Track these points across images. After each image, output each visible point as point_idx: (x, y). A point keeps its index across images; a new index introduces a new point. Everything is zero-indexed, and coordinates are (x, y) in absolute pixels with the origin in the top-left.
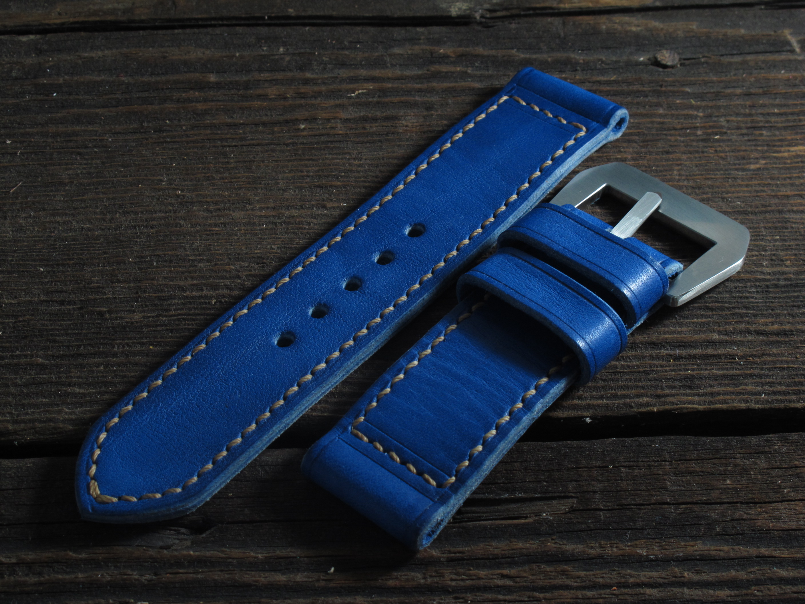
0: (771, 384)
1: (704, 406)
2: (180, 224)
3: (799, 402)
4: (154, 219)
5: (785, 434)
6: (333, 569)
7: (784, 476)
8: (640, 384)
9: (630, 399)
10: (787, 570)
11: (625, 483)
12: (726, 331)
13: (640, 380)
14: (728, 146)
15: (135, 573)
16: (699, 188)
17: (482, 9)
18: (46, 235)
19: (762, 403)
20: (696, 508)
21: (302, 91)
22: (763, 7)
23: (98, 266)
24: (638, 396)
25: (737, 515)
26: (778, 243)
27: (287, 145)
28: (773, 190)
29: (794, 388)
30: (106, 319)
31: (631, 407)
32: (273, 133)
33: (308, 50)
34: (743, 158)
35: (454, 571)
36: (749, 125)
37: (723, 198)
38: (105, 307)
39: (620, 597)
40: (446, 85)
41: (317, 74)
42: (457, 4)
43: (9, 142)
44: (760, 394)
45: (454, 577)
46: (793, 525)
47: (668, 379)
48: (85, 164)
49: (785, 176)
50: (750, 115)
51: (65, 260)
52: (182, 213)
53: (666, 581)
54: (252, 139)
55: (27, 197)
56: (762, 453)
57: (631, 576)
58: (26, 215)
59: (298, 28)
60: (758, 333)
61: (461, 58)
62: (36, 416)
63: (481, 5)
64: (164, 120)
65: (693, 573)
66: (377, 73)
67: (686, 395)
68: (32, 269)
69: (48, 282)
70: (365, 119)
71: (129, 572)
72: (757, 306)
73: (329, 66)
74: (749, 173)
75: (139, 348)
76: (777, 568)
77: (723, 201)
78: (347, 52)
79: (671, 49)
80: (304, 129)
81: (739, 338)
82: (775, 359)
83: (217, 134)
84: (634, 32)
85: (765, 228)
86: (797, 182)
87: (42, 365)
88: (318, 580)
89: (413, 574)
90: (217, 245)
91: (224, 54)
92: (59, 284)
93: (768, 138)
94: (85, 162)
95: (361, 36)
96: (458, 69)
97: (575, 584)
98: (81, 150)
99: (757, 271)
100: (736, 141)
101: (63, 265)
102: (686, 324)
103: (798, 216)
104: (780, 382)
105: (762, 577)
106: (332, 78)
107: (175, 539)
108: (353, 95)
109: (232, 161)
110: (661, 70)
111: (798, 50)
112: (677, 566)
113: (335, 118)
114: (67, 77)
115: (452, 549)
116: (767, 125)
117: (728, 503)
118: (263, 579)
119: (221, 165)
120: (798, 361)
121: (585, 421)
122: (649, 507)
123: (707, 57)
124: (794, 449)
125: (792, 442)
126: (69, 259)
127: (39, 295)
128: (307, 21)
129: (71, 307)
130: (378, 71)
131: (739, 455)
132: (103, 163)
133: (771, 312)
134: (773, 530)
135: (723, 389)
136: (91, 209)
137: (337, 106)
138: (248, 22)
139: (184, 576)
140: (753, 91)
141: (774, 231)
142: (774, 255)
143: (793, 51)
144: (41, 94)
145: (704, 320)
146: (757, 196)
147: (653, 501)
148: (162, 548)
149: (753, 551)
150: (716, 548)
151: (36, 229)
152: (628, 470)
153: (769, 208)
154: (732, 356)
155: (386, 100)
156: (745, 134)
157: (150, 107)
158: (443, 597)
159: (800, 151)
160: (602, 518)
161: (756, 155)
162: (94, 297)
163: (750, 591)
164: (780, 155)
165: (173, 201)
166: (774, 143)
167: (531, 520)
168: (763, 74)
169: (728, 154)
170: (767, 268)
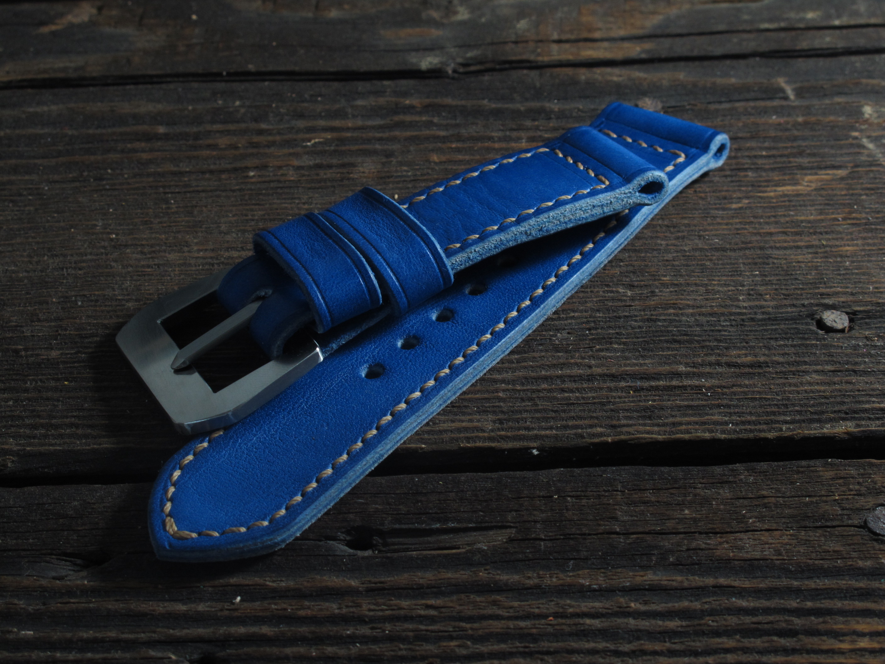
0: (740, 414)
1: (664, 437)
2: (111, 266)
3: (770, 431)
4: (84, 261)
5: (752, 464)
6: (239, 598)
7: (750, 506)
8: (594, 415)
9: (582, 429)
10: (748, 601)
11: (570, 513)
12: (694, 363)
13: (595, 411)
15: (21, 602)
16: (674, 227)
17: (455, 63)
19: (729, 433)
20: (648, 538)
21: (255, 140)
22: (757, 58)
23: (19, 306)
24: (591, 426)
25: (694, 545)
26: (757, 279)
27: (234, 191)
28: (755, 228)
29: (765, 418)
30: (22, 357)
31: (583, 437)
32: (220, 180)
33: (265, 103)
34: (725, 198)
35: (373, 601)
36: (734, 167)
37: (700, 236)
38: (21, 345)
39: (557, 627)
40: (408, 134)
41: (273, 125)
42: (428, 59)
44: (727, 423)
45: (373, 607)
46: (757, 555)
47: (626, 410)
48: (18, 211)
49: (769, 214)
52: (115, 255)
53: (610, 611)
54: (197, 186)
56: (727, 482)
57: (570, 606)
59: (256, 83)
60: (729, 365)
61: (427, 108)
63: (454, 59)
64: (106, 169)
65: (640, 603)
66: (337, 123)
67: (645, 425)
70: (319, 166)
71: (16, 601)
72: (730, 339)
73: (286, 117)
74: (730, 212)
75: (53, 384)
76: (736, 598)
77: (700, 239)
78: (306, 105)
79: (654, 97)
80: (254, 176)
81: (707, 369)
82: (746, 389)
83: (160, 181)
84: (615, 82)
85: (744, 264)
86: (782, 220)
88: (221, 610)
89: (327, 604)
90: (148, 285)
91: (176, 108)
93: (753, 179)
94: (18, 208)
95: (323, 90)
96: (424, 119)
97: (507, 614)
98: (15, 198)
99: (732, 305)
100: (718, 182)
102: (650, 357)
103: (781, 252)
104: (751, 413)
105: (718, 607)
106: (288, 128)
107: (70, 570)
108: (309, 144)
109: (174, 206)
111: (792, 97)
112: (623, 596)
113: (287, 165)
114: (8, 131)
115: (373, 580)
116: (753, 167)
117: (685, 533)
118: (161, 609)
119: (160, 210)
120: (771, 392)
121: (532, 453)
122: (595, 537)
123: (693, 105)
124: (762, 480)
125: (760, 472)
128: (267, 77)
131: (700, 485)
132: (36, 210)
133: (745, 344)
134: (734, 560)
135: (686, 419)
136: (18, 253)
137: (290, 154)
138: (205, 79)
139: (74, 606)
140: (740, 135)
141: (753, 266)
142: (752, 290)
143: (786, 98)
145: (670, 353)
146: (738, 234)
147: (600, 531)
148: (54, 578)
149: (710, 581)
150: (668, 578)
152: (574, 500)
153: (750, 245)
154: (699, 388)
155: (343, 148)
157: (92, 158)
158: (358, 627)
159: (788, 191)
160: (542, 547)
161: (739, 195)
162: (11, 335)
163: (703, 622)
164: (765, 195)
165: (106, 244)
166: (759, 184)
167: (464, 550)
168: (752, 119)
169: (708, 194)
170: (743, 302)
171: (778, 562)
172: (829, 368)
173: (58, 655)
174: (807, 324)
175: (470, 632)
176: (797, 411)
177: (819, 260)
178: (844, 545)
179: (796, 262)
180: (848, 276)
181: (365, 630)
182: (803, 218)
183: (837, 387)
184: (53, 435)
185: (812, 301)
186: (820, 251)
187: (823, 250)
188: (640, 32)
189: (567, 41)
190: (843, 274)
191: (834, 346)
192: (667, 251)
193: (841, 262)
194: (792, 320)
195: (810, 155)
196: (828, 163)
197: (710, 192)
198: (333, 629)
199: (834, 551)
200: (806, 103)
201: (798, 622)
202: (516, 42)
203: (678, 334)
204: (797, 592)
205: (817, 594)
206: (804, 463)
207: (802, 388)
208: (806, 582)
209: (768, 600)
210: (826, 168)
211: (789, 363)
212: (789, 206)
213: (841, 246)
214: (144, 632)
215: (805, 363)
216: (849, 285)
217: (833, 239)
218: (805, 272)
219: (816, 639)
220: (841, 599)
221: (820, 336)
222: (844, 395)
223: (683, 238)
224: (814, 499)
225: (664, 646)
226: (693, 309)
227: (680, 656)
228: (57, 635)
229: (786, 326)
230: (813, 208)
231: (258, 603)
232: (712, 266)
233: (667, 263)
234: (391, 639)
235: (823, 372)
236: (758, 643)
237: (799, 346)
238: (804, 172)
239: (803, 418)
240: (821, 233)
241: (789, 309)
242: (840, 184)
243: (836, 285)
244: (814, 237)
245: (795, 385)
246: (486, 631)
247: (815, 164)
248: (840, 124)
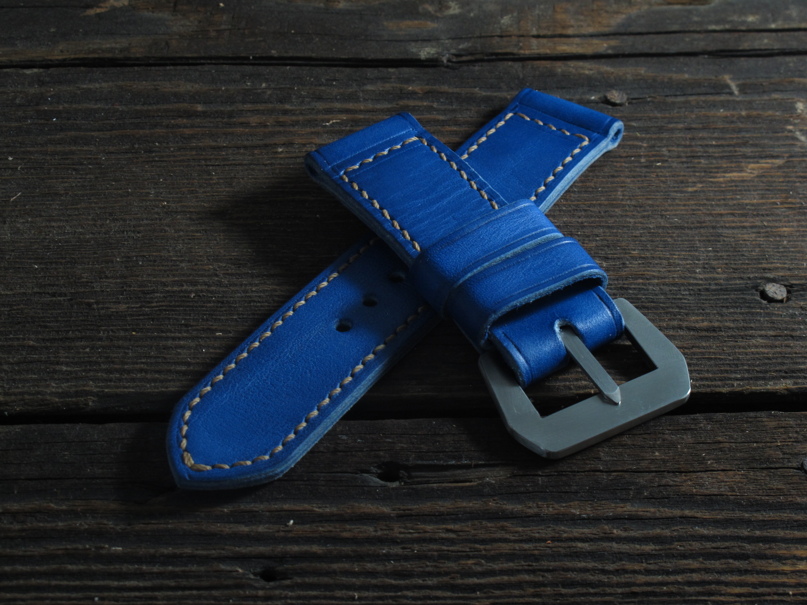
0: (699, 372)
2: (165, 230)
3: (724, 387)
4: (141, 226)
5: (710, 414)
6: (292, 522)
7: (708, 450)
9: (569, 382)
10: (708, 529)
14: (668, 172)
15: (110, 523)
17: (449, 54)
18: (41, 237)
20: (626, 475)
21: (281, 120)
22: (706, 56)
23: (88, 264)
24: (577, 380)
25: (664, 482)
26: (710, 254)
27: (265, 165)
28: (708, 210)
29: (720, 375)
30: (94, 309)
31: (570, 389)
32: (253, 155)
33: (288, 86)
34: (682, 182)
35: (403, 525)
36: (689, 154)
37: (662, 216)
38: (93, 299)
39: (554, 549)
41: (296, 106)
42: (426, 49)
43: (10, 159)
45: (402, 530)
46: (715, 491)
48: (80, 178)
49: (719, 197)
50: (690, 146)
51: (58, 258)
52: (168, 220)
53: (597, 536)
54: (234, 160)
55: (25, 206)
56: (689, 429)
57: (565, 532)
58: (24, 220)
59: (279, 67)
60: (689, 329)
61: (428, 94)
62: (26, 389)
63: (448, 50)
64: (154, 142)
65: (621, 530)
66: (350, 106)
68: (28, 266)
69: (42, 277)
71: (105, 522)
72: (690, 307)
73: (307, 99)
74: (686, 195)
75: (122, 334)
76: (699, 527)
77: (662, 218)
78: (323, 88)
79: (620, 90)
80: (282, 152)
82: (704, 350)
83: (202, 155)
84: (587, 75)
85: (699, 241)
86: (731, 203)
87: (33, 347)
88: (278, 531)
89: (365, 527)
90: (198, 248)
91: (211, 88)
92: (52, 279)
93: (705, 166)
94: (80, 176)
95: (337, 75)
96: (425, 104)
97: (513, 538)
98: (77, 167)
99: (690, 277)
100: (676, 168)
101: (56, 263)
103: (730, 231)
104: (708, 370)
105: (685, 535)
106: (309, 109)
107: (148, 496)
108: (327, 124)
109: (214, 177)
110: (610, 107)
111: (736, 92)
112: (607, 524)
113: (310, 143)
114: (66, 105)
115: (402, 507)
116: (705, 155)
117: (656, 472)
118: (227, 530)
119: (204, 181)
120: (724, 353)
122: (583, 474)
123: (653, 97)
124: (718, 428)
125: (716, 421)
126: (62, 258)
127: (33, 288)
128: (288, 62)
129: (62, 299)
130: (351, 104)
131: (667, 432)
132: (96, 178)
133: (701, 311)
134: (696, 495)
136: (83, 216)
137: (312, 133)
138: (234, 62)
139: (155, 527)
140: (694, 126)
141: (707, 243)
142: (707, 264)
143: (731, 94)
144: (41, 119)
146: (693, 214)
147: (587, 469)
149: (677, 512)
150: (643, 510)
151: (33, 232)
153: (704, 225)
156: (685, 162)
157: (141, 132)
158: (392, 547)
159: (735, 177)
160: (540, 482)
161: (693, 179)
162: (83, 290)
163: (673, 546)
164: (716, 180)
165: (159, 210)
166: (711, 170)
167: (475, 483)
168: (703, 112)
169: (668, 178)
170: (699, 274)
171: (732, 497)
172: (771, 333)
173: (144, 567)
174: (752, 295)
175: (484, 552)
176: (745, 370)
177: (762, 239)
178: (785, 484)
179: (742, 241)
180: (785, 254)
181: (397, 550)
182: (747, 201)
183: (778, 350)
184: (126, 379)
185: (756, 275)
186: (762, 231)
187: (764, 230)
188: (607, 30)
189: (544, 37)
190: (782, 252)
191: (775, 314)
192: (635, 228)
193: (780, 241)
194: (740, 290)
195: (752, 145)
196: (768, 153)
197: (669, 176)
198: (372, 549)
199: (777, 489)
200: (748, 98)
201: (749, 547)
202: (501, 37)
203: (646, 301)
204: (748, 523)
205: (764, 524)
206: (752, 414)
207: (749, 350)
208: (755, 515)
209: (725, 529)
210: (766, 157)
211: (738, 329)
212: (736, 190)
213: (780, 227)
214: (214, 549)
215: (752, 328)
216: (787, 262)
217: (773, 221)
218: (750, 249)
219: (764, 562)
220: (783, 529)
221: (763, 306)
222: (784, 357)
223: (648, 216)
224: (760, 445)
225: (642, 566)
226: (658, 279)
227: (655, 574)
228: (142, 551)
229: (735, 296)
230: (756, 193)
231: (307, 526)
232: (673, 242)
233: (635, 239)
234: (419, 557)
235: (766, 337)
236: (717, 564)
237: (747, 313)
238: (748, 160)
239: (750, 376)
240: (763, 215)
241: (738, 282)
242: (778, 172)
243: (776, 261)
244: (757, 218)
245: (744, 348)
246: (497, 551)
247: (757, 154)
248: (777, 118)
